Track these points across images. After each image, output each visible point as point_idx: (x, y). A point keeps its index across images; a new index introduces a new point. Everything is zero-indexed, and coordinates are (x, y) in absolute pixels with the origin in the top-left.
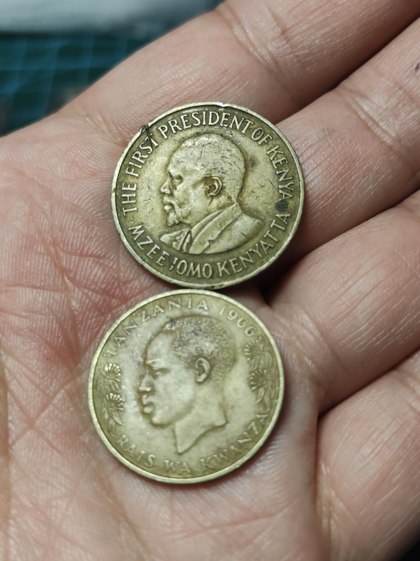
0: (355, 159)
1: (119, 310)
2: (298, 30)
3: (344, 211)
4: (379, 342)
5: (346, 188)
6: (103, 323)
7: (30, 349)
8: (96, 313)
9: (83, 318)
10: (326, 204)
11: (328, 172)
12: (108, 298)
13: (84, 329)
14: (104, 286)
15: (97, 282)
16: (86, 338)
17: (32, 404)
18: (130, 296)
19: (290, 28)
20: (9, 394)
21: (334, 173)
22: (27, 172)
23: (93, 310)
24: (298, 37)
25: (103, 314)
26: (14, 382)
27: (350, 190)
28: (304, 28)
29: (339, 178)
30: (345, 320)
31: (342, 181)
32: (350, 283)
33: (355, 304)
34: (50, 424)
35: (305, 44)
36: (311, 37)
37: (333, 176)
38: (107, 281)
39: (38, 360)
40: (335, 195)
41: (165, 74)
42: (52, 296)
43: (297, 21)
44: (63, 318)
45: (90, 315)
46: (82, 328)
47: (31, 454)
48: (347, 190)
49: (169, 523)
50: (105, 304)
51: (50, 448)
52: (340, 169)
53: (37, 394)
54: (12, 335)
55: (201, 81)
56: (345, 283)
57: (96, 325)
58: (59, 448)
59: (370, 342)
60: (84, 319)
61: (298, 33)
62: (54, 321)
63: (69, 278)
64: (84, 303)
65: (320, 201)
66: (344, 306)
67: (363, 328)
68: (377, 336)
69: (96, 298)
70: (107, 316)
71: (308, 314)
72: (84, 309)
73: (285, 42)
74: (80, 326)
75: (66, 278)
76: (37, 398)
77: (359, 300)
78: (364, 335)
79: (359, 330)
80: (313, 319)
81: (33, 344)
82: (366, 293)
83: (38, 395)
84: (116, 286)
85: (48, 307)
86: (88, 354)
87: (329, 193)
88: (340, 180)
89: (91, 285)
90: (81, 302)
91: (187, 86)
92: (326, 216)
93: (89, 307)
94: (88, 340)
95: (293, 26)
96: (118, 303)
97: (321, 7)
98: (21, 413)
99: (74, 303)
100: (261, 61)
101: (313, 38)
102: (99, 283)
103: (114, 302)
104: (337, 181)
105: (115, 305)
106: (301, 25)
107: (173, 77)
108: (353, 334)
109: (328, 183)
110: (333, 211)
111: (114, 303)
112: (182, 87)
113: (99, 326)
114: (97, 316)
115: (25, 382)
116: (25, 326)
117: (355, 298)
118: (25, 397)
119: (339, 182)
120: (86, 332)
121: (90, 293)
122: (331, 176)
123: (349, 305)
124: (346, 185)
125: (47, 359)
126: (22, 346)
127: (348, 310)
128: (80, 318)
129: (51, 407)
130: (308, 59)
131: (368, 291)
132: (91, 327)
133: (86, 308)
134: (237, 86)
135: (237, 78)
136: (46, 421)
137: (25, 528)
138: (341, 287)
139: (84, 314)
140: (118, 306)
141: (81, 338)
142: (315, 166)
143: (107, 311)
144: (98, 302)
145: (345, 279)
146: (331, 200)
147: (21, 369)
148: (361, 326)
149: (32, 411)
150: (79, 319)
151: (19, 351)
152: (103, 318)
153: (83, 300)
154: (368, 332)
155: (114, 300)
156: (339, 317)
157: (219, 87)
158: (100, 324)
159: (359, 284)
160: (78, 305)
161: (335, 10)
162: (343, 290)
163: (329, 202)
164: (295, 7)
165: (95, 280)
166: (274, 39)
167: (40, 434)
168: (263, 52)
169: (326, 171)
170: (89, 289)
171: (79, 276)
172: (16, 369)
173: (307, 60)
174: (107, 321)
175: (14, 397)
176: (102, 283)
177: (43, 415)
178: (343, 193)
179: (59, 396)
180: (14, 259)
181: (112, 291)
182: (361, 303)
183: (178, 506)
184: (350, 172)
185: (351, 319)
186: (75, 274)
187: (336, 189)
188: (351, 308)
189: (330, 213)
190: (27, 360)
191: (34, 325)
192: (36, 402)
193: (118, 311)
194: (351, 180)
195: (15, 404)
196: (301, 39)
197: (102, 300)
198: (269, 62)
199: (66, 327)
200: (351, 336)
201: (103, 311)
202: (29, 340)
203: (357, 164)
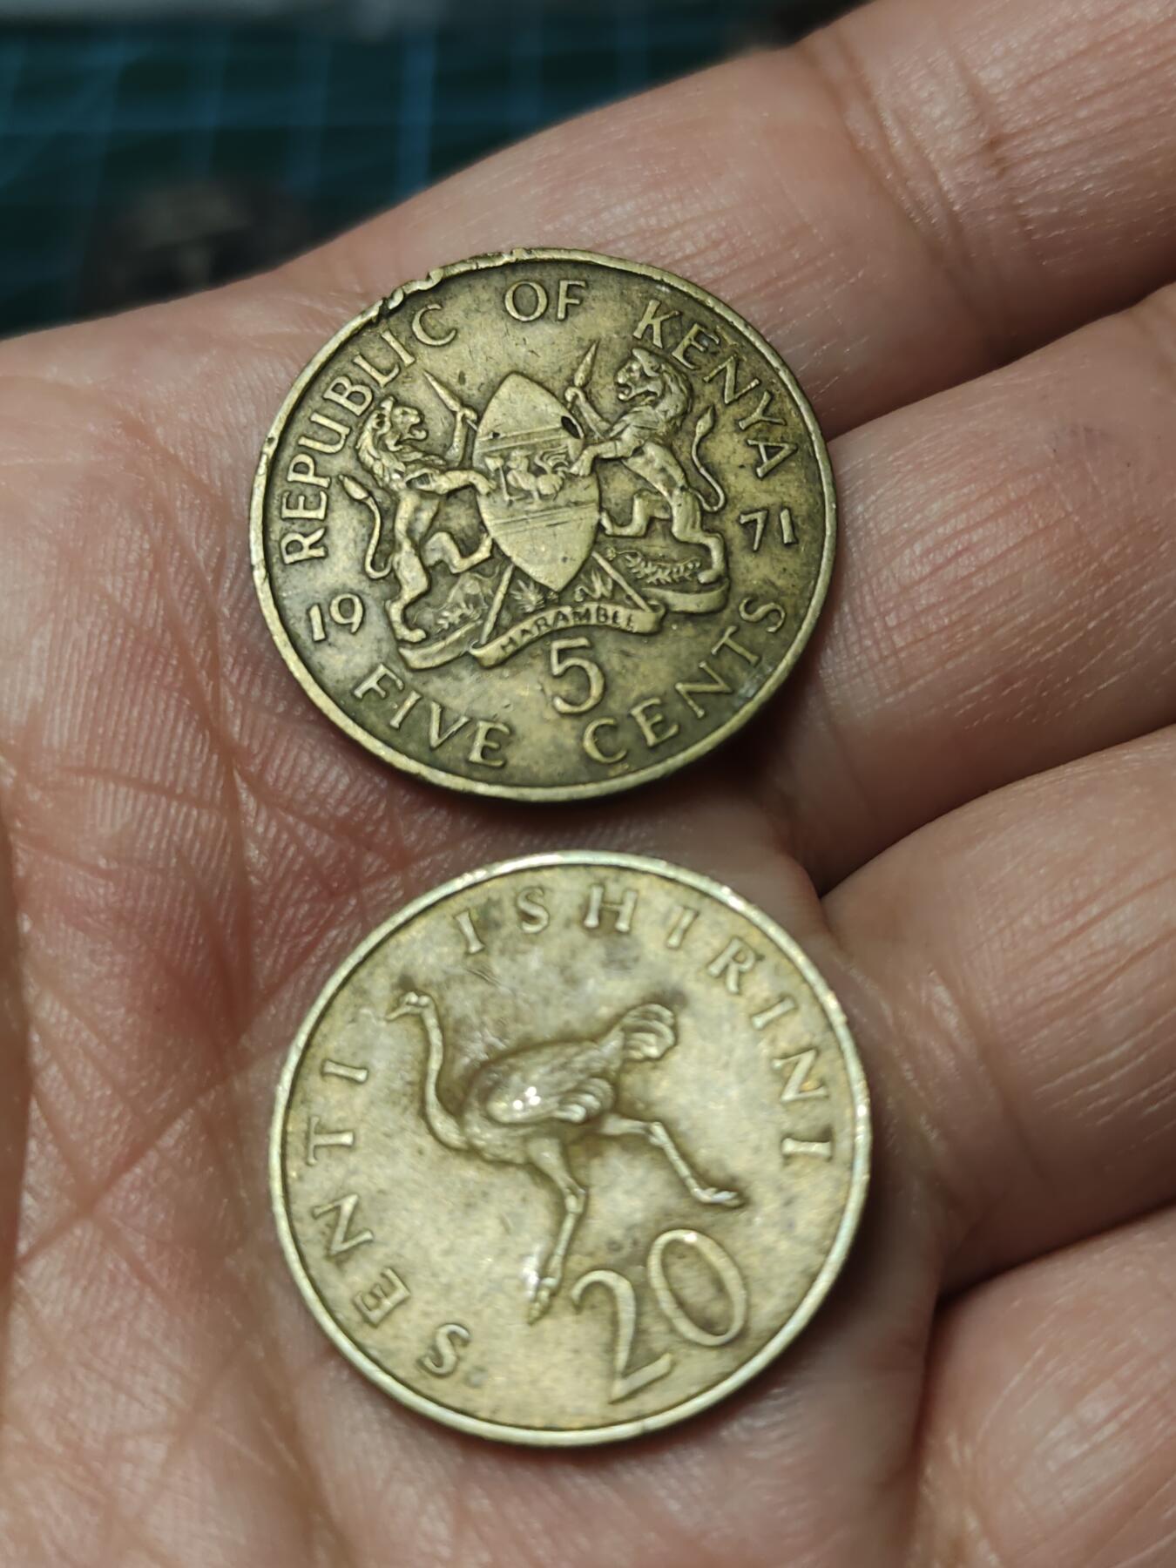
0: (1161, 530)
1: (381, 888)
2: (1040, 144)
3: (1101, 687)
4: (1156, 1107)
5: (1119, 617)
6: (329, 925)
7: (110, 975)
8: (315, 890)
9: (272, 899)
10: (1049, 655)
11: (1069, 559)
12: (353, 850)
13: (273, 935)
14: (344, 810)
15: (327, 795)
16: (275, 961)
17: (98, 1142)
18: (418, 849)
19: (1014, 136)
20: (34, 1105)
21: (1088, 564)
22: (159, 431)
23: (307, 878)
24: (1035, 163)
25: (333, 894)
26: (54, 1069)
27: (1131, 625)
28: (1060, 139)
29: (1101, 581)
30: (1061, 1023)
31: (1109, 591)
32: (1095, 910)
33: (1099, 978)
34: (145, 1210)
35: (1051, 188)
36: (1076, 169)
37: (1083, 575)
38: (356, 798)
39: (129, 1011)
40: (1081, 634)
41: (618, 210)
42: (192, 822)
43: (1038, 118)
44: (216, 892)
45: (295, 895)
46: (267, 930)
47: (77, 1292)
48: (1121, 624)
49: (445, 1552)
50: (343, 865)
51: (136, 1282)
52: (1106, 557)
53: (115, 1114)
54: (62, 925)
55: (723, 247)
56: (1078, 907)
57: (308, 923)
58: (163, 1284)
59: (1129, 1102)
60: (277, 904)
61: (1036, 155)
62: (191, 899)
63: (246, 777)
64: (283, 856)
65: (1030, 644)
66: (1063, 978)
67: (1114, 1054)
68: (1156, 1086)
69: (319, 844)
70: (346, 903)
71: (950, 984)
72: (280, 874)
73: (993, 172)
74: (261, 922)
75: (236, 774)
76: (116, 1128)
77: (1114, 967)
78: (1113, 1077)
79: (1099, 1061)
80: (964, 1004)
81: (119, 958)
82: (1138, 948)
83: (119, 1119)
84: (380, 813)
85: (178, 851)
86: (273, 1011)
87: (1061, 626)
88: (1104, 589)
89: (306, 804)
90: (272, 851)
91: (679, 255)
92: (1045, 694)
93: (296, 867)
94: (279, 967)
95: (1024, 131)
96: (381, 866)
97: (1119, 85)
98: (63, 1168)
99: (253, 852)
100: (912, 215)
101: (1078, 174)
102: (331, 801)
103: (372, 862)
104: (1093, 591)
105: (373, 870)
106: (1050, 129)
107: (642, 221)
108: (1082, 1070)
109: (1062, 593)
110: (1068, 680)
111: (370, 866)
112: (664, 257)
113: (316, 930)
114: (315, 899)
115: (87, 1075)
116: (101, 903)
117: (1101, 960)
118: (79, 1119)
119: (1097, 594)
120: (277, 942)
121: (302, 828)
122: (1077, 572)
123: (1080, 978)
124: (1120, 605)
125: (158, 1010)
126: (86, 962)
127: (1075, 994)
128: (265, 899)
129: (152, 1158)
130: (1057, 233)
131: (1146, 944)
132: (293, 930)
133: (288, 871)
134: (829, 279)
135: (832, 255)
136: (132, 1197)
137: (35, 1512)
138: (1063, 919)
139: (278, 887)
140: (379, 876)
141: (259, 959)
142: (1030, 531)
143: (345, 886)
144: (323, 858)
145: (1081, 895)
146: (1065, 645)
147: (78, 1032)
148: (1110, 1049)
149: (95, 1162)
150: (262, 901)
151: (75, 976)
152: (332, 907)
153: (282, 845)
154: (1126, 1069)
155: (369, 858)
156: (1043, 1010)
157: (774, 273)
158: (322, 922)
159: (1121, 918)
160: (264, 860)
161: (1160, 101)
162: (1068, 926)
163: (1059, 650)
164: (1040, 76)
165: (322, 791)
166: (961, 160)
167: (111, 1236)
168: (925, 191)
169: (1062, 555)
170: (300, 816)
171: (274, 774)
172: (63, 1029)
173: (1053, 234)
174: (341, 918)
175: (48, 1117)
176: (341, 801)
177: (128, 1179)
178: (1108, 632)
179: (179, 1126)
180: (95, 693)
181: (369, 829)
182: (1119, 980)
183: (480, 1502)
184: (1136, 568)
185: (1081, 1022)
186: (265, 764)
187: (1085, 615)
188: (1087, 987)
189: (1059, 685)
190: (99, 1008)
191: (129, 903)
192: (109, 1137)
193: (377, 892)
194: (1137, 593)
195: (50, 1136)
196: (1043, 173)
197: (333, 854)
198: (934, 225)
199: (221, 919)
200: (1072, 1075)
201: (335, 885)
202: (109, 946)
203: (1163, 548)
